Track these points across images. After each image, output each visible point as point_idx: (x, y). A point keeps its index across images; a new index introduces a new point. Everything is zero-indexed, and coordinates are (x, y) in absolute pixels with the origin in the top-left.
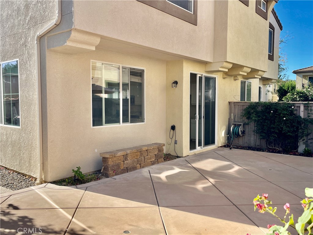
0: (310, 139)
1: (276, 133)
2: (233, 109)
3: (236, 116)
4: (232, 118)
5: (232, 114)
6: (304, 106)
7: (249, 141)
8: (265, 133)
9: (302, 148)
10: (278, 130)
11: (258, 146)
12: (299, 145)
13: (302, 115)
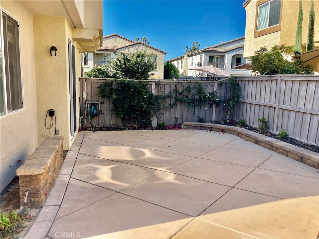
0: (160, 114)
1: (138, 111)
2: (85, 86)
3: (89, 95)
4: (84, 97)
5: (84, 92)
6: (155, 85)
7: (104, 120)
8: (125, 111)
9: (154, 123)
10: (139, 107)
11: (114, 125)
12: (152, 120)
13: (153, 92)
